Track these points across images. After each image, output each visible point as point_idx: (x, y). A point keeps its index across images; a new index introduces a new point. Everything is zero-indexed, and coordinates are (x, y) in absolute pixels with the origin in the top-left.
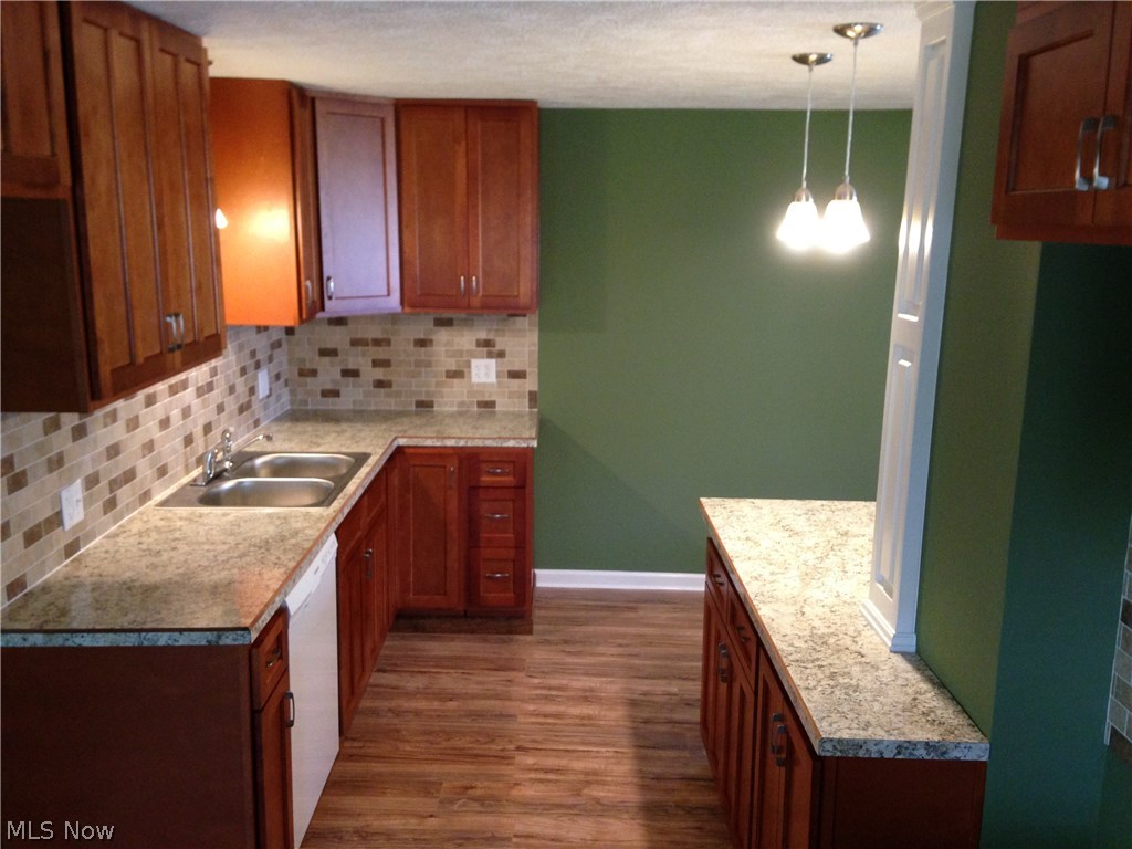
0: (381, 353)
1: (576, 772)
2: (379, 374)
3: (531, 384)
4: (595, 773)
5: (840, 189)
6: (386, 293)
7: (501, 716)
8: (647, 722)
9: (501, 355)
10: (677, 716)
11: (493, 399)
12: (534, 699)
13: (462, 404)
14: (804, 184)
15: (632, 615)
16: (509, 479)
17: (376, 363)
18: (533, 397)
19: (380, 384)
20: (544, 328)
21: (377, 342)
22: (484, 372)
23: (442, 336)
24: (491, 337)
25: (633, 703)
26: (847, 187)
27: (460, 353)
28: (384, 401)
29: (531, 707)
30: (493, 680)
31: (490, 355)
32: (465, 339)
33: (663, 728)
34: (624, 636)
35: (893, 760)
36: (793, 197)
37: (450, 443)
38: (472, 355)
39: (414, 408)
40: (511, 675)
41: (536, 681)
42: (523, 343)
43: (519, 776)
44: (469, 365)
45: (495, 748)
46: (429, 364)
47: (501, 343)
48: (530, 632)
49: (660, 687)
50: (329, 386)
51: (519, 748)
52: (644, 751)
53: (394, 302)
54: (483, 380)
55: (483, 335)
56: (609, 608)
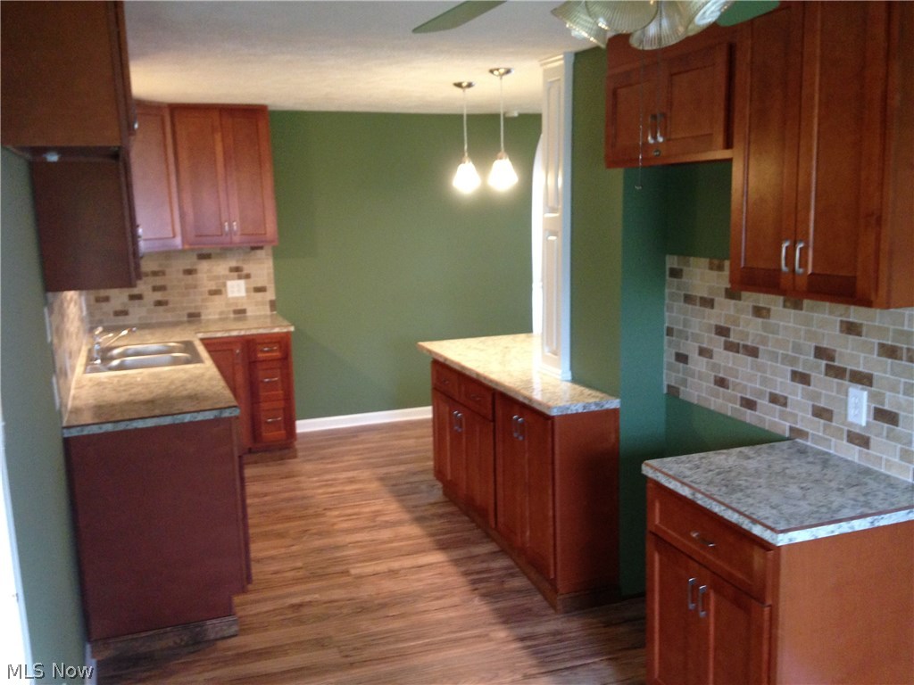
0: (159, 281)
1: (366, 513)
2: (158, 296)
3: (270, 295)
4: (378, 511)
5: (500, 154)
6: (171, 235)
7: (304, 498)
8: (394, 485)
9: (248, 276)
10: (412, 480)
11: (244, 307)
12: (320, 487)
13: (221, 313)
14: (466, 154)
15: (355, 439)
16: (277, 354)
17: (155, 289)
18: (273, 305)
19: (159, 303)
20: (277, 256)
21: (155, 274)
22: (236, 289)
23: (204, 266)
24: (239, 264)
25: (381, 479)
26: (503, 153)
27: (217, 277)
28: (161, 315)
29: (321, 491)
30: (285, 483)
31: (240, 278)
32: (221, 267)
33: (405, 486)
34: (358, 450)
35: (582, 413)
36: (461, 162)
37: (235, 333)
38: (227, 278)
39: (185, 319)
40: (296, 479)
41: (315, 479)
42: (263, 268)
43: (335, 520)
44: (225, 285)
45: (311, 511)
46: (195, 287)
47: (247, 269)
48: (295, 457)
49: (393, 469)
50: (119, 308)
51: (325, 509)
52: (401, 498)
53: (178, 241)
54: (236, 295)
55: (233, 264)
56: (339, 438)
